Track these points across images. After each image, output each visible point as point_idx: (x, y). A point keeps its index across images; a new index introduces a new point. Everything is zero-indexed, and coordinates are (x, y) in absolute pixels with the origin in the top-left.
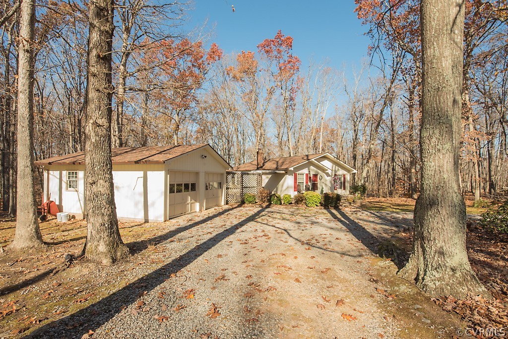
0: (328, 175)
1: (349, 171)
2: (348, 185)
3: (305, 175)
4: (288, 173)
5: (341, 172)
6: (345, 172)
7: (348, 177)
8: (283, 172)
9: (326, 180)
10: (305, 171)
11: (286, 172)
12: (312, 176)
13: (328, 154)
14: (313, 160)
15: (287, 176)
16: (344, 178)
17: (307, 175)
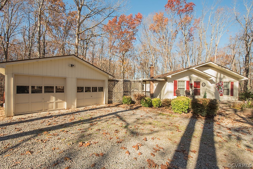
0: (212, 82)
1: (237, 78)
2: (236, 92)
3: (186, 82)
4: (168, 80)
5: (227, 79)
6: (232, 80)
7: (236, 84)
8: (163, 80)
9: (209, 87)
10: (186, 79)
11: (167, 80)
12: (193, 83)
13: (211, 62)
14: (194, 68)
15: (167, 83)
16: (232, 85)
17: (188, 82)
